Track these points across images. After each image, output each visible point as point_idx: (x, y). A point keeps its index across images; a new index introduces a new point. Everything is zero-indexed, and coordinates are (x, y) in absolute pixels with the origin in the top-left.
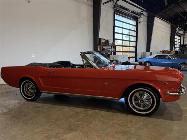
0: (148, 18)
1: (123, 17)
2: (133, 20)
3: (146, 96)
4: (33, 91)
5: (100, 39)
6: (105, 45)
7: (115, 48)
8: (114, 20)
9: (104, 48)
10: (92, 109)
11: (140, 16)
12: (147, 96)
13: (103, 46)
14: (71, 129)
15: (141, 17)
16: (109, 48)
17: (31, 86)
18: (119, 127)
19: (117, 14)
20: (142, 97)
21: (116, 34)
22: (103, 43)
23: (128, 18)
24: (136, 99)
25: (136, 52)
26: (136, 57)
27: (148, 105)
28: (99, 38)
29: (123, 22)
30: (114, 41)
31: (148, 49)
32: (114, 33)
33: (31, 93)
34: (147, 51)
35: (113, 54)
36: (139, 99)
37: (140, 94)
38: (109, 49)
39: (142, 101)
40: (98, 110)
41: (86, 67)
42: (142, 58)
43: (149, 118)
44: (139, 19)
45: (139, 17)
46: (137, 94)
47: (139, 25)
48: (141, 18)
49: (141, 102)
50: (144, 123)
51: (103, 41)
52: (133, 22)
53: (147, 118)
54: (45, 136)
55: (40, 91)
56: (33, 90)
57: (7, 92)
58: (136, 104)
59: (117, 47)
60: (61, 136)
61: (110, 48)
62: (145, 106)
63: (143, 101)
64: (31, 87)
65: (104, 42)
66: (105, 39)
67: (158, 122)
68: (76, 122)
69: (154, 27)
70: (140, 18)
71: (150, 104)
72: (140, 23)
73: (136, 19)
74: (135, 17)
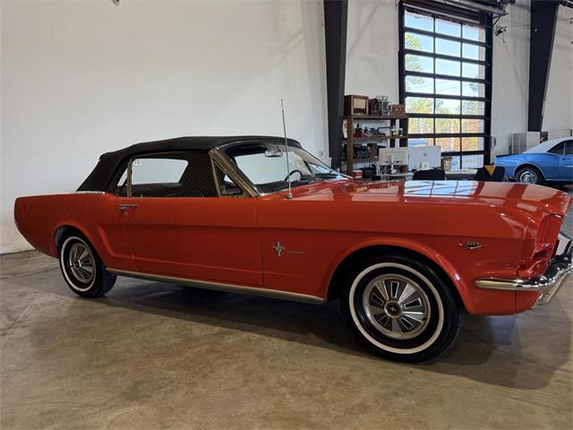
0: (531, 12)
1: (435, 17)
2: (472, 25)
3: (408, 291)
4: (89, 269)
5: (348, 99)
6: (367, 115)
7: (404, 124)
8: (402, 30)
9: (363, 126)
10: (244, 330)
11: (501, 9)
12: (412, 290)
13: (358, 122)
14: (132, 395)
15: (501, 12)
16: (383, 125)
17: (85, 253)
18: (288, 396)
19: (411, 10)
20: (394, 295)
21: (408, 79)
22: (358, 110)
23: (454, 21)
24: (376, 300)
25: (487, 135)
26: (486, 152)
27: (417, 324)
28: (346, 94)
29: (435, 35)
30: (402, 101)
31: (535, 122)
32: (402, 73)
33: (86, 274)
34: (529, 130)
35: (401, 146)
36: (385, 302)
37: (387, 283)
38: (381, 131)
39: (396, 310)
40: (258, 334)
41: (225, 192)
42: (510, 154)
43: (419, 371)
44: (494, 20)
45: (496, 11)
46: (379, 283)
47: (496, 39)
48: (504, 14)
49: (390, 311)
50: (388, 386)
51: (360, 104)
52: (476, 33)
53: (412, 369)
54: (45, 410)
55: (107, 269)
56: (91, 265)
57: (46, 271)
58: (376, 317)
59: (410, 120)
60: (89, 414)
61: (389, 125)
62: (407, 325)
63: (397, 307)
64: (85, 258)
65: (364, 107)
66: (366, 98)
67: (444, 387)
68: (165, 372)
69: (558, 40)
70: (500, 15)
71: (425, 319)
72: (500, 32)
73: (486, 21)
74: (482, 12)
